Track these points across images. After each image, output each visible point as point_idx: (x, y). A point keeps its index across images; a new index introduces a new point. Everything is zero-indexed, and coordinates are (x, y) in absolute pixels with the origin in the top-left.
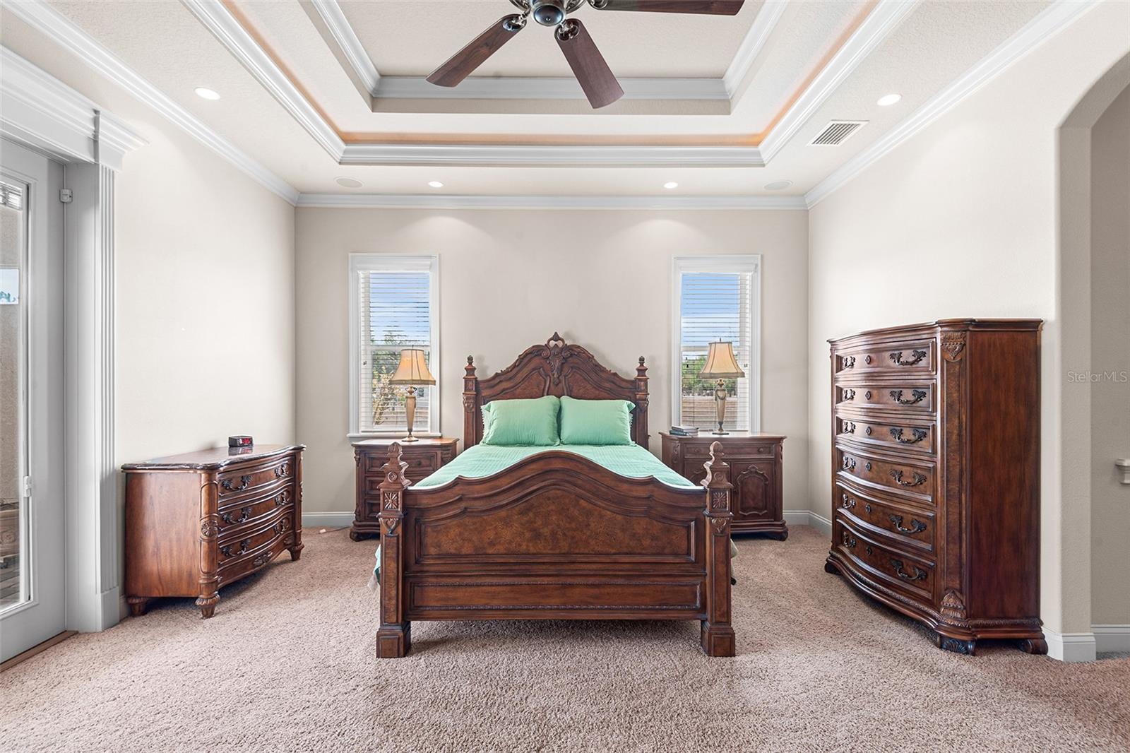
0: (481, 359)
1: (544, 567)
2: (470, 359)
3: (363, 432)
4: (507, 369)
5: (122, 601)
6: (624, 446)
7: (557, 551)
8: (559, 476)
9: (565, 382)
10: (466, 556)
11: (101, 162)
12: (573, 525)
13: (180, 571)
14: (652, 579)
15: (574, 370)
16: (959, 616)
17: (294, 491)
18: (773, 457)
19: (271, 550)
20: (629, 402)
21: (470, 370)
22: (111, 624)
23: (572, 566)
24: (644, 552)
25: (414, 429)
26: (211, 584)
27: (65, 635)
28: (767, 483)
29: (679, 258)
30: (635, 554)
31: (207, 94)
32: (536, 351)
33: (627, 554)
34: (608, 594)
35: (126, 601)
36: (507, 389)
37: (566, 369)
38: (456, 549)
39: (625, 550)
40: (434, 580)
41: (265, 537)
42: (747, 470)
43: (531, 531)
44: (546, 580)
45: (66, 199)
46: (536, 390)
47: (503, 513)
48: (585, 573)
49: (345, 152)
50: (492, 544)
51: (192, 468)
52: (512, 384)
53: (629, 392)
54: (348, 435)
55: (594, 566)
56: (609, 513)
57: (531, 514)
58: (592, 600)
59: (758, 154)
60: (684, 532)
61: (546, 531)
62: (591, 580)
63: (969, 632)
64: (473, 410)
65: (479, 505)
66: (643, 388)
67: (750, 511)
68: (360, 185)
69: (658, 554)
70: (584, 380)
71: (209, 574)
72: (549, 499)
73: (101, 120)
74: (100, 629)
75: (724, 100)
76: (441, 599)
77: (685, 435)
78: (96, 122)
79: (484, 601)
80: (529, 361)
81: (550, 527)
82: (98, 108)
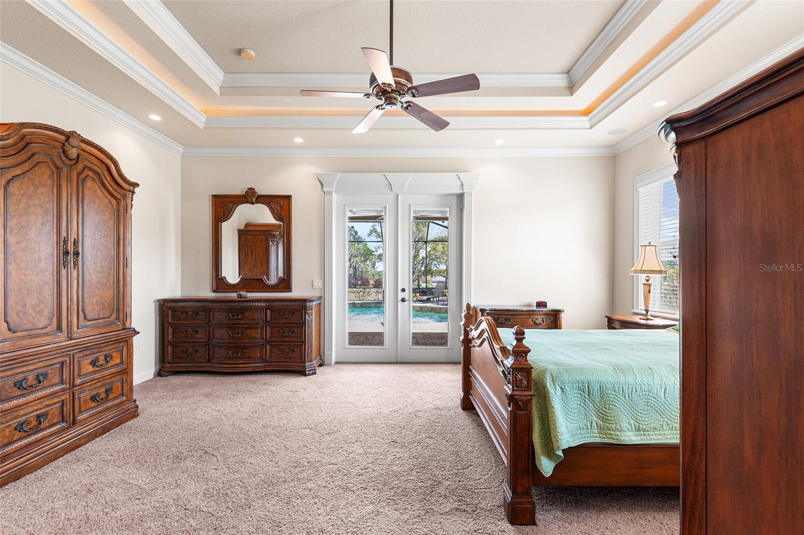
11: (465, 191)
31: (499, 142)
45: (461, 208)
54: (633, 311)
68: (626, 130)
78: (460, 178)
82: (457, 173)
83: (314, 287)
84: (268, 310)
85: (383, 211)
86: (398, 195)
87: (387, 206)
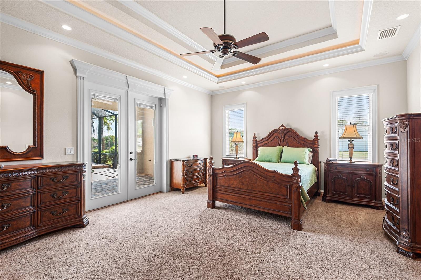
0: (259, 134)
1: (245, 193)
2: (255, 134)
3: (227, 156)
4: (266, 137)
5: (170, 187)
6: (303, 164)
7: (248, 189)
8: (249, 168)
9: (286, 141)
10: (226, 186)
11: (166, 98)
12: (252, 182)
13: (179, 183)
14: (275, 202)
15: (289, 137)
16: (407, 241)
17: (205, 169)
18: (375, 173)
19: (199, 182)
20: (309, 148)
21: (255, 138)
22: (167, 192)
23: (252, 194)
24: (273, 193)
25: (238, 155)
26: (184, 187)
27: (161, 192)
28: (371, 184)
29: (334, 92)
30: (270, 193)
31: (185, 77)
32: (275, 131)
33: (267, 193)
34: (262, 204)
35: (171, 188)
36: (266, 143)
37: (286, 137)
38: (224, 184)
39: (267, 192)
40: (219, 191)
41: (197, 179)
42: (359, 178)
43: (241, 182)
44: (245, 196)
45: (161, 106)
46: (276, 144)
47: (234, 176)
48: (256, 196)
49: (218, 80)
50: (232, 184)
51: (180, 160)
52: (268, 142)
53: (312, 145)
54: (223, 156)
55: (258, 195)
56: (262, 180)
57: (241, 178)
58: (258, 205)
59: (360, 47)
60: (285, 189)
61: (245, 183)
62: (257, 199)
63: (411, 248)
64: (255, 150)
65: (229, 174)
66: (316, 143)
67: (362, 195)
68: (224, 87)
69: (277, 194)
70: (293, 140)
71: (183, 184)
72: (246, 174)
73: (165, 89)
74: (166, 192)
75: (335, 33)
76: (221, 197)
77: (330, 162)
78: (165, 90)
79: (231, 199)
80: (274, 134)
81: (246, 182)
82: (164, 87)
83: (67, 154)
84: (40, 178)
85: (117, 99)
86: (128, 91)
87: (121, 96)
